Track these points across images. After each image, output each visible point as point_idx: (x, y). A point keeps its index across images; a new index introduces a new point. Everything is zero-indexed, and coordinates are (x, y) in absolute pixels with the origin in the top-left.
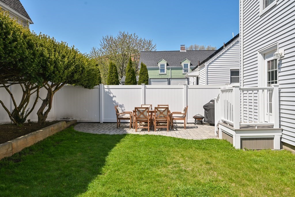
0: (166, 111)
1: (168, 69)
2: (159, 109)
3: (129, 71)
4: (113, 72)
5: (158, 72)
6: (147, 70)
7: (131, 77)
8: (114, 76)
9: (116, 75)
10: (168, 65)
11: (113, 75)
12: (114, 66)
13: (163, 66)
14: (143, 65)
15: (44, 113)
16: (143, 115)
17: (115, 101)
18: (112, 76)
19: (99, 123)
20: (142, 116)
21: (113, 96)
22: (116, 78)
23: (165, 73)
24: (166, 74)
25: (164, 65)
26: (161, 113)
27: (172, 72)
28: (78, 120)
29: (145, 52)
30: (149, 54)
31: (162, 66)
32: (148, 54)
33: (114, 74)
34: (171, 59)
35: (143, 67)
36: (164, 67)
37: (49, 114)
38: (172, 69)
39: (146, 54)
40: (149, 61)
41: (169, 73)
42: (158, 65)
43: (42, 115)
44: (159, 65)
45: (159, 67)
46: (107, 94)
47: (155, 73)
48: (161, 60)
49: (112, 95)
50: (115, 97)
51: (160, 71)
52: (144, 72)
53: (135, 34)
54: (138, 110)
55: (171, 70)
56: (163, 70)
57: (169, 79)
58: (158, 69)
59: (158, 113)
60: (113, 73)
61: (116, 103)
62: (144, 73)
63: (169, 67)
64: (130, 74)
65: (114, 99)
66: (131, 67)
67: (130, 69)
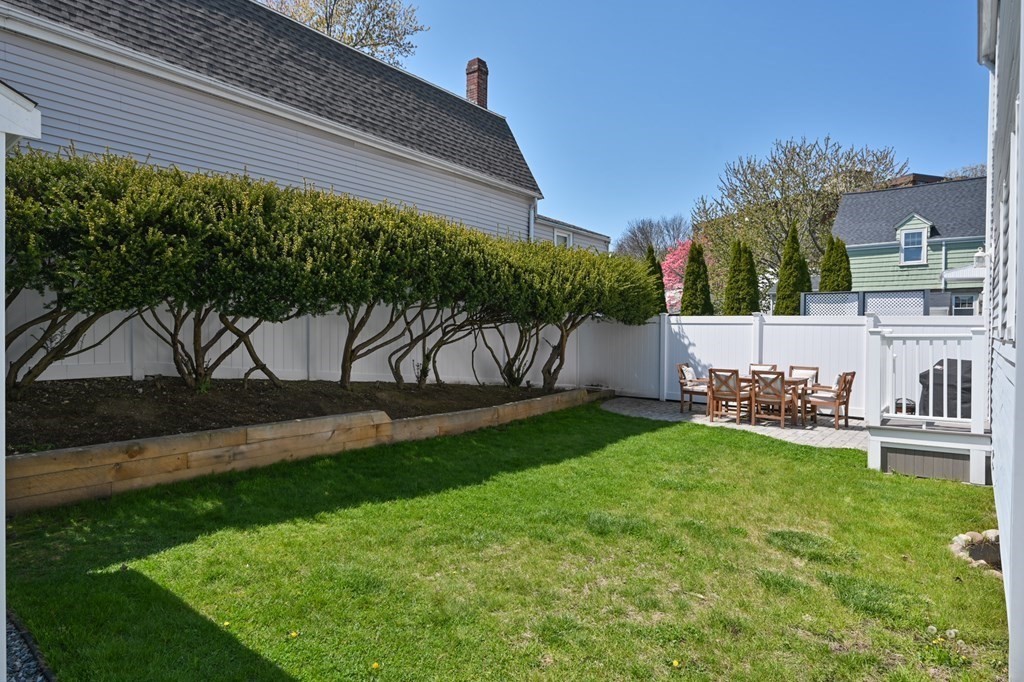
0: (779, 382)
1: (934, 247)
2: (762, 376)
3: (787, 264)
4: (742, 268)
5: (898, 259)
6: (847, 258)
7: (792, 280)
8: (743, 280)
9: (748, 278)
10: (934, 232)
11: (740, 277)
12: (746, 250)
13: (916, 239)
14: (833, 243)
15: (552, 371)
16: (728, 386)
17: (693, 354)
18: (737, 282)
19: (658, 400)
20: (724, 388)
21: (690, 344)
22: (748, 285)
23: (923, 261)
24: (927, 265)
25: (920, 234)
26: (768, 384)
27: (949, 256)
28: (617, 389)
29: (859, 196)
30: (873, 201)
31: (910, 240)
32: (867, 202)
33: (743, 273)
34: (953, 210)
35: (832, 249)
36: (920, 243)
37: (561, 374)
38: (950, 246)
39: (862, 199)
40: (868, 224)
41: (938, 261)
42: (898, 237)
43: (550, 375)
44: (901, 235)
45: (900, 244)
47: (885, 264)
48: (909, 220)
50: (694, 345)
51: (903, 255)
52: (834, 264)
53: (829, 139)
54: (716, 375)
55: (946, 250)
56: (913, 253)
57: (861, 295)
58: (895, 249)
59: (762, 383)
60: (741, 271)
61: (694, 361)
62: (837, 268)
63: (937, 239)
64: (791, 274)
65: (691, 350)
66: (797, 250)
67: (791, 258)
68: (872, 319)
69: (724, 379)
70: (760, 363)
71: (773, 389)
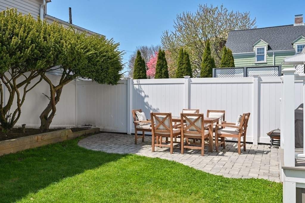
0: (200, 121)
1: (270, 55)
2: (188, 117)
3: (205, 60)
4: (184, 62)
5: (254, 60)
6: (233, 58)
7: (208, 68)
8: (184, 68)
9: (187, 67)
10: (269, 48)
11: (183, 67)
12: (186, 53)
13: (262, 51)
14: (226, 51)
15: (48, 116)
16: (164, 125)
17: (147, 103)
18: (181, 69)
19: (126, 134)
20: (161, 127)
21: (145, 96)
22: (187, 71)
23: (265, 61)
24: (266, 63)
25: (263, 49)
26: (192, 123)
27: (276, 61)
28: (101, 128)
29: (236, 32)
30: (242, 34)
31: (259, 51)
32: (240, 35)
33: (184, 65)
34: (276, 39)
35: (226, 54)
36: (263, 53)
38: (277, 54)
39: (238, 33)
40: (241, 44)
41: (271, 61)
42: (254, 50)
43: (46, 118)
44: (255, 49)
45: (255, 53)
46: (137, 92)
47: (248, 63)
48: (259, 42)
49: (143, 95)
50: (148, 96)
51: (256, 58)
52: (227, 61)
53: (222, 6)
54: (156, 117)
55: (275, 56)
56: (261, 57)
58: (253, 56)
59: (188, 123)
60: (183, 64)
61: (148, 106)
62: (228, 63)
63: (271, 51)
64: (207, 65)
65: (146, 100)
66: (210, 54)
67: (207, 58)
68: (257, 78)
69: (161, 120)
70: (189, 109)
71: (196, 127)
